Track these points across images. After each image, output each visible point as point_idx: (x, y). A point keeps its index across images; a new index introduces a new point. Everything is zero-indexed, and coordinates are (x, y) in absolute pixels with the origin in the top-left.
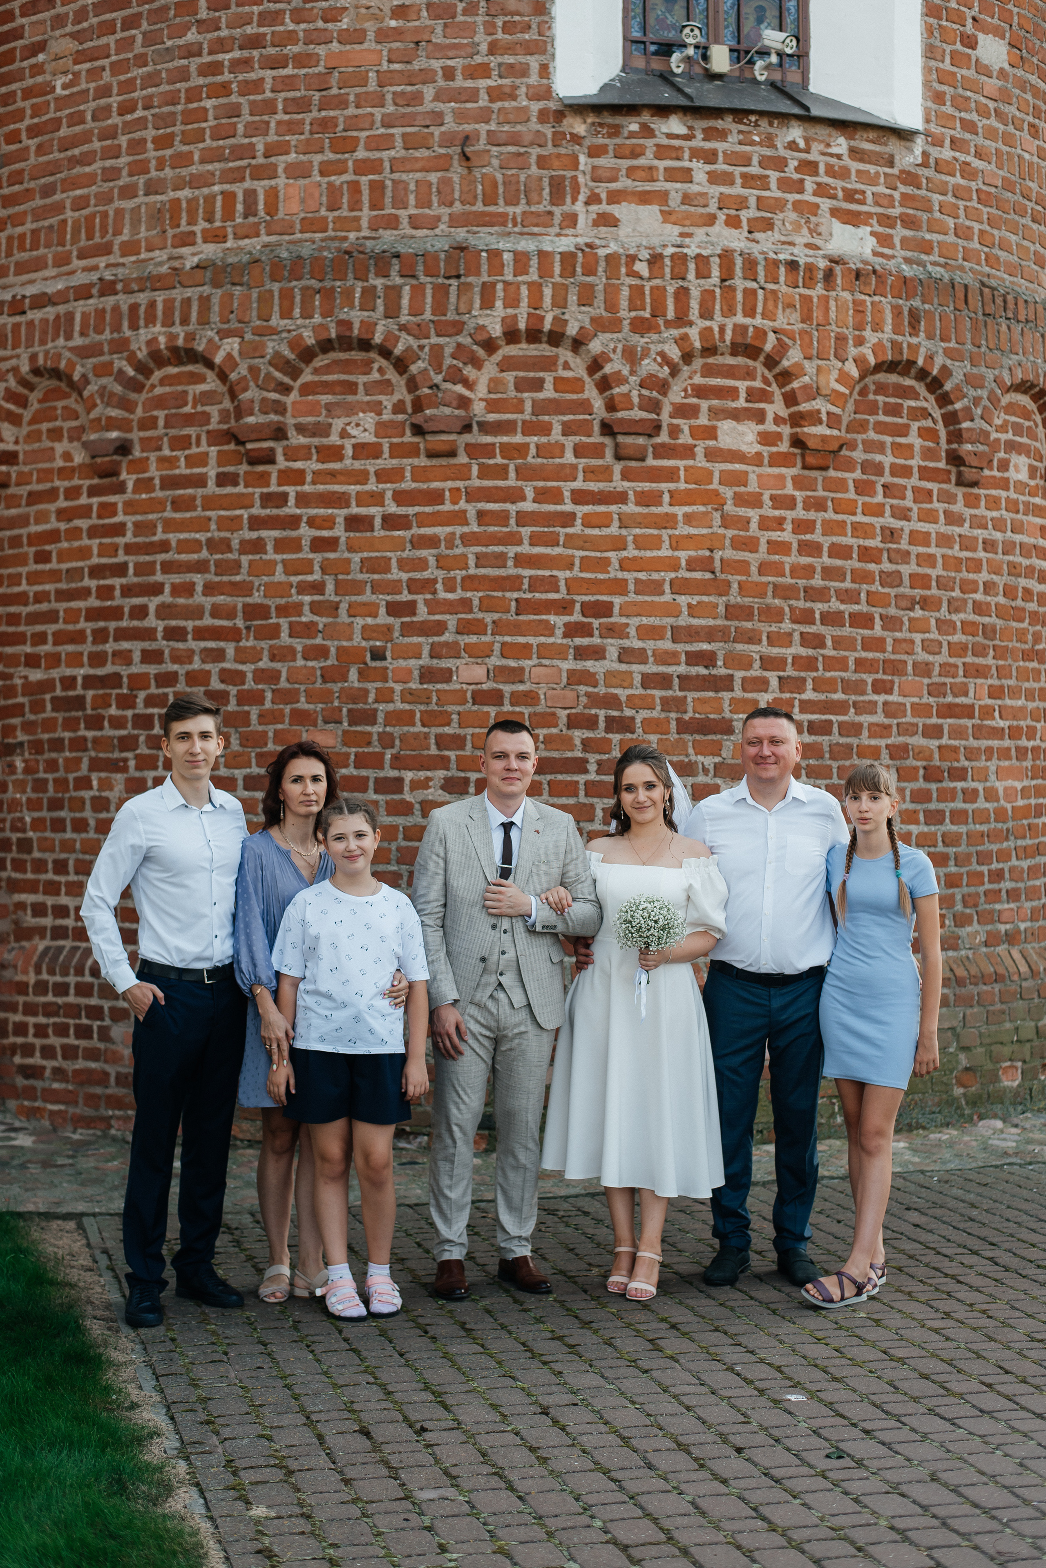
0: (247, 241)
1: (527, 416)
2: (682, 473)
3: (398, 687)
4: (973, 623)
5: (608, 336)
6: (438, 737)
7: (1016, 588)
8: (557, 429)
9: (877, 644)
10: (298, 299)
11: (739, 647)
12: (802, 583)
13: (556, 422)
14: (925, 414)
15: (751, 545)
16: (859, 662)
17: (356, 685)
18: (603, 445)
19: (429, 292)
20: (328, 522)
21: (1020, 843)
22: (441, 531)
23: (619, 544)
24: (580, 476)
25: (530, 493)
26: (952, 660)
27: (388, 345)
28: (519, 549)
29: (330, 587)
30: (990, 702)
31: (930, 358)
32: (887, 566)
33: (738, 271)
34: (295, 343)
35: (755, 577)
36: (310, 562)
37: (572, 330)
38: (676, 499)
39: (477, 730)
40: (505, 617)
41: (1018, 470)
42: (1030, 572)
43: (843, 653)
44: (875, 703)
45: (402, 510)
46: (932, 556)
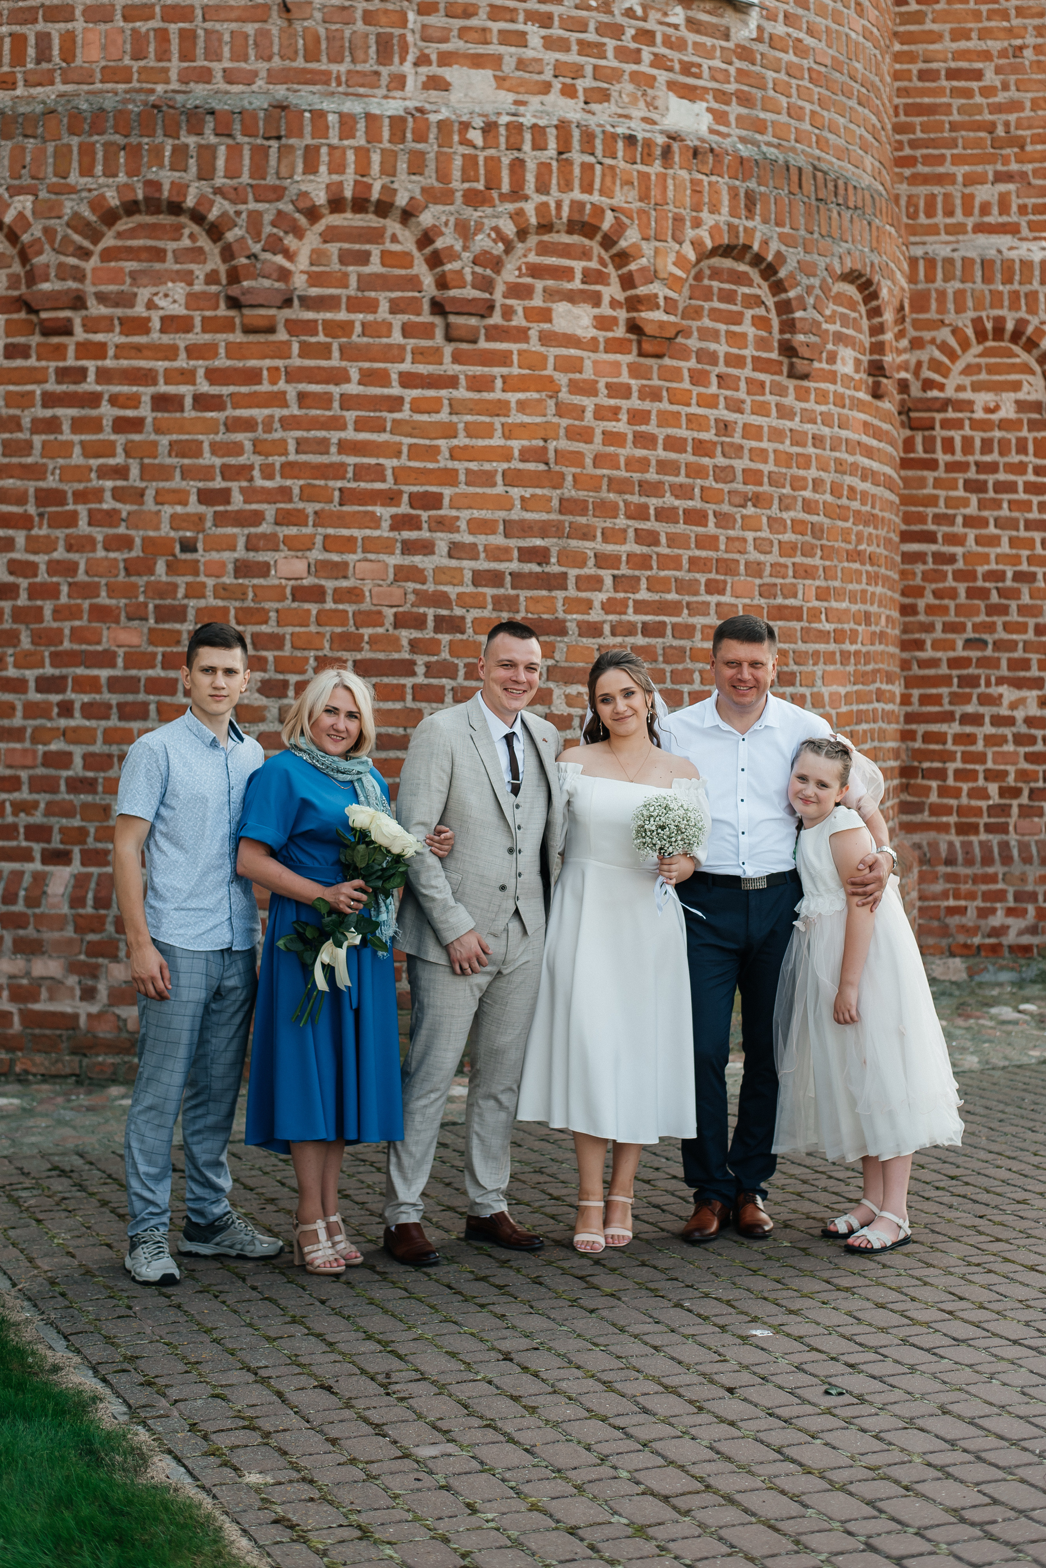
0: (39, 89)
1: (352, 291)
2: (515, 357)
3: (210, 582)
4: (803, 522)
5: (440, 208)
7: (842, 486)
8: (384, 306)
9: (710, 542)
10: (100, 155)
11: (574, 543)
12: (636, 476)
13: (383, 299)
14: (758, 302)
15: (585, 435)
16: (692, 561)
17: (164, 578)
18: (433, 325)
19: (247, 153)
20: (133, 401)
22: (259, 413)
23: (450, 432)
24: (409, 357)
25: (355, 375)
26: (782, 560)
27: (201, 209)
28: (343, 435)
29: (135, 471)
30: (817, 604)
31: (765, 243)
32: (721, 461)
33: (576, 144)
34: (96, 204)
35: (590, 470)
36: (113, 444)
37: (401, 200)
38: (509, 384)
39: (297, 629)
40: (327, 507)
41: (844, 363)
42: (854, 469)
43: (677, 551)
44: (708, 604)
45: (215, 390)
46: (764, 451)
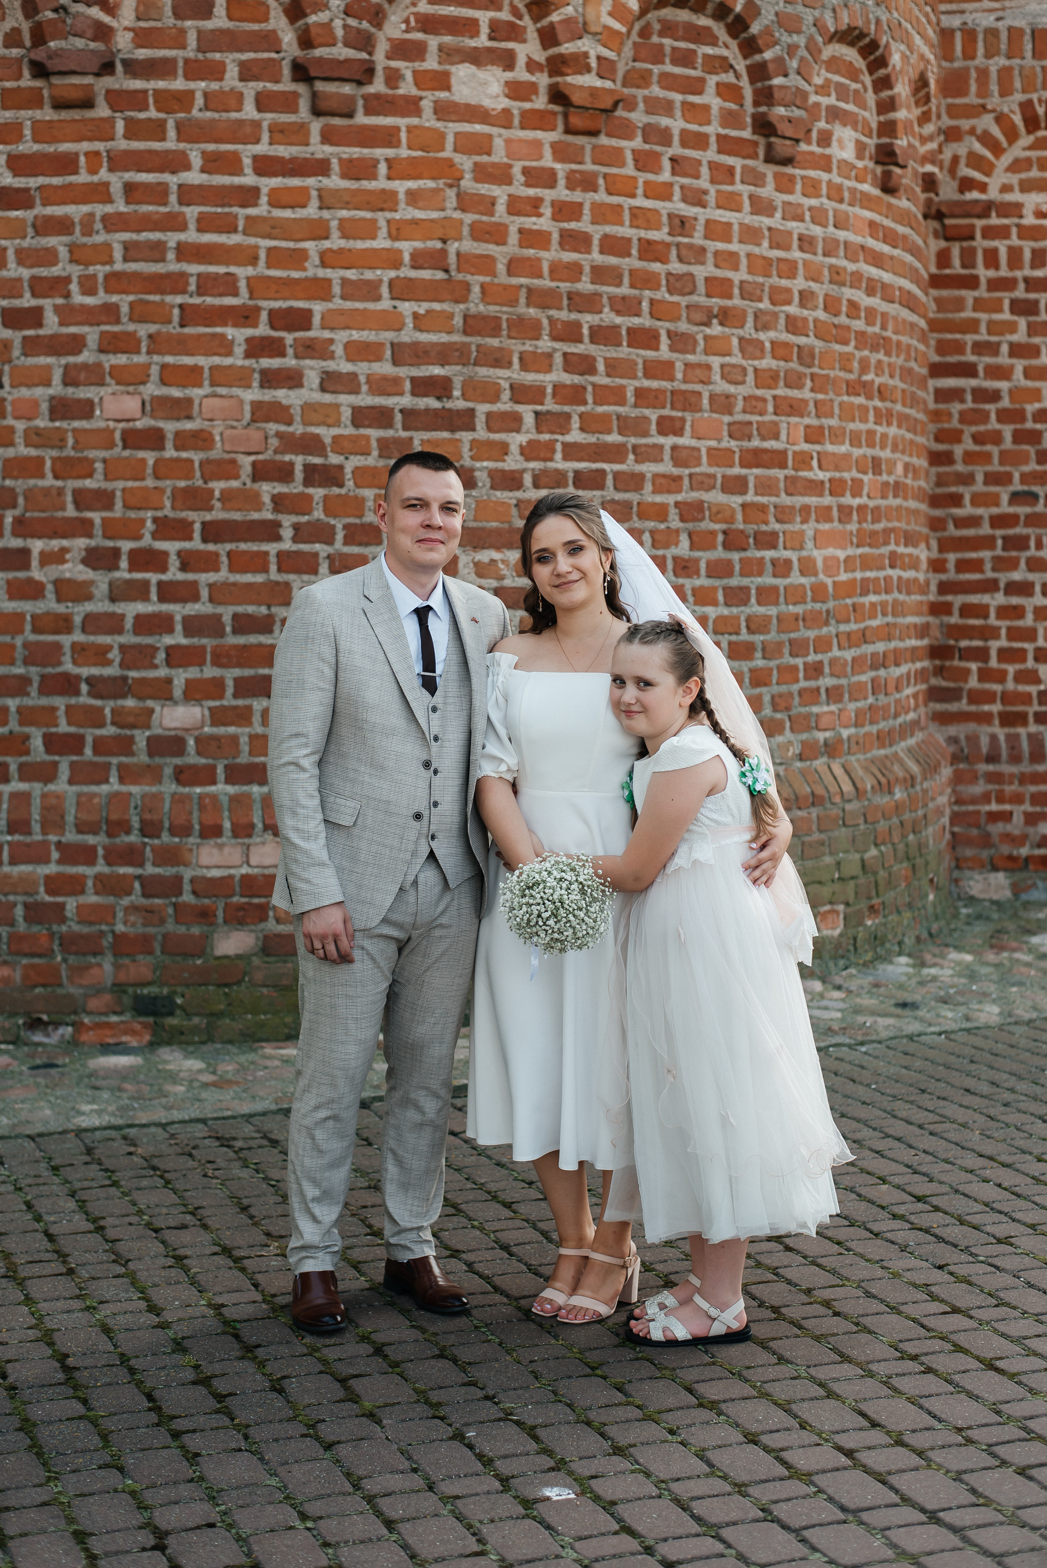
1: (190, 53)
2: (403, 136)
3: (20, 426)
4: (786, 345)
6: (77, 493)
7: (839, 300)
8: (232, 71)
9: (662, 370)
11: (482, 371)
12: (565, 286)
13: (231, 61)
14: (725, 65)
15: (497, 234)
16: (640, 393)
18: (296, 95)
21: (843, 628)
22: (75, 211)
23: (319, 231)
24: (265, 137)
25: (196, 160)
26: (759, 392)
28: (182, 237)
30: (806, 447)
32: (676, 267)
35: (503, 278)
38: (396, 169)
39: (130, 484)
40: (164, 329)
41: (842, 146)
42: (856, 280)
43: (619, 381)
44: (661, 447)
45: (20, 182)
46: (734, 255)
